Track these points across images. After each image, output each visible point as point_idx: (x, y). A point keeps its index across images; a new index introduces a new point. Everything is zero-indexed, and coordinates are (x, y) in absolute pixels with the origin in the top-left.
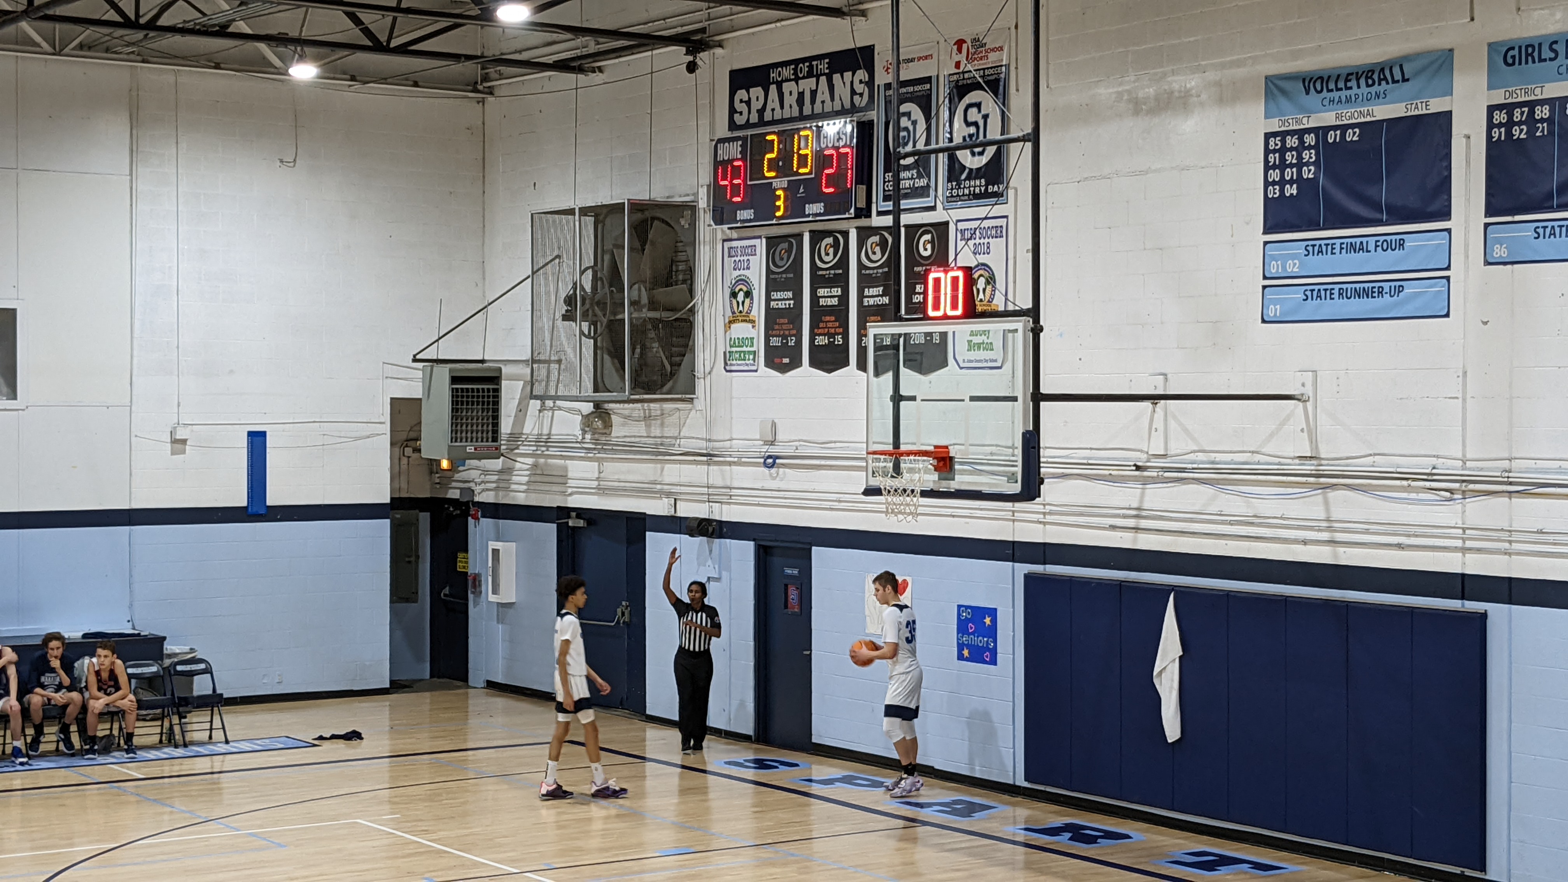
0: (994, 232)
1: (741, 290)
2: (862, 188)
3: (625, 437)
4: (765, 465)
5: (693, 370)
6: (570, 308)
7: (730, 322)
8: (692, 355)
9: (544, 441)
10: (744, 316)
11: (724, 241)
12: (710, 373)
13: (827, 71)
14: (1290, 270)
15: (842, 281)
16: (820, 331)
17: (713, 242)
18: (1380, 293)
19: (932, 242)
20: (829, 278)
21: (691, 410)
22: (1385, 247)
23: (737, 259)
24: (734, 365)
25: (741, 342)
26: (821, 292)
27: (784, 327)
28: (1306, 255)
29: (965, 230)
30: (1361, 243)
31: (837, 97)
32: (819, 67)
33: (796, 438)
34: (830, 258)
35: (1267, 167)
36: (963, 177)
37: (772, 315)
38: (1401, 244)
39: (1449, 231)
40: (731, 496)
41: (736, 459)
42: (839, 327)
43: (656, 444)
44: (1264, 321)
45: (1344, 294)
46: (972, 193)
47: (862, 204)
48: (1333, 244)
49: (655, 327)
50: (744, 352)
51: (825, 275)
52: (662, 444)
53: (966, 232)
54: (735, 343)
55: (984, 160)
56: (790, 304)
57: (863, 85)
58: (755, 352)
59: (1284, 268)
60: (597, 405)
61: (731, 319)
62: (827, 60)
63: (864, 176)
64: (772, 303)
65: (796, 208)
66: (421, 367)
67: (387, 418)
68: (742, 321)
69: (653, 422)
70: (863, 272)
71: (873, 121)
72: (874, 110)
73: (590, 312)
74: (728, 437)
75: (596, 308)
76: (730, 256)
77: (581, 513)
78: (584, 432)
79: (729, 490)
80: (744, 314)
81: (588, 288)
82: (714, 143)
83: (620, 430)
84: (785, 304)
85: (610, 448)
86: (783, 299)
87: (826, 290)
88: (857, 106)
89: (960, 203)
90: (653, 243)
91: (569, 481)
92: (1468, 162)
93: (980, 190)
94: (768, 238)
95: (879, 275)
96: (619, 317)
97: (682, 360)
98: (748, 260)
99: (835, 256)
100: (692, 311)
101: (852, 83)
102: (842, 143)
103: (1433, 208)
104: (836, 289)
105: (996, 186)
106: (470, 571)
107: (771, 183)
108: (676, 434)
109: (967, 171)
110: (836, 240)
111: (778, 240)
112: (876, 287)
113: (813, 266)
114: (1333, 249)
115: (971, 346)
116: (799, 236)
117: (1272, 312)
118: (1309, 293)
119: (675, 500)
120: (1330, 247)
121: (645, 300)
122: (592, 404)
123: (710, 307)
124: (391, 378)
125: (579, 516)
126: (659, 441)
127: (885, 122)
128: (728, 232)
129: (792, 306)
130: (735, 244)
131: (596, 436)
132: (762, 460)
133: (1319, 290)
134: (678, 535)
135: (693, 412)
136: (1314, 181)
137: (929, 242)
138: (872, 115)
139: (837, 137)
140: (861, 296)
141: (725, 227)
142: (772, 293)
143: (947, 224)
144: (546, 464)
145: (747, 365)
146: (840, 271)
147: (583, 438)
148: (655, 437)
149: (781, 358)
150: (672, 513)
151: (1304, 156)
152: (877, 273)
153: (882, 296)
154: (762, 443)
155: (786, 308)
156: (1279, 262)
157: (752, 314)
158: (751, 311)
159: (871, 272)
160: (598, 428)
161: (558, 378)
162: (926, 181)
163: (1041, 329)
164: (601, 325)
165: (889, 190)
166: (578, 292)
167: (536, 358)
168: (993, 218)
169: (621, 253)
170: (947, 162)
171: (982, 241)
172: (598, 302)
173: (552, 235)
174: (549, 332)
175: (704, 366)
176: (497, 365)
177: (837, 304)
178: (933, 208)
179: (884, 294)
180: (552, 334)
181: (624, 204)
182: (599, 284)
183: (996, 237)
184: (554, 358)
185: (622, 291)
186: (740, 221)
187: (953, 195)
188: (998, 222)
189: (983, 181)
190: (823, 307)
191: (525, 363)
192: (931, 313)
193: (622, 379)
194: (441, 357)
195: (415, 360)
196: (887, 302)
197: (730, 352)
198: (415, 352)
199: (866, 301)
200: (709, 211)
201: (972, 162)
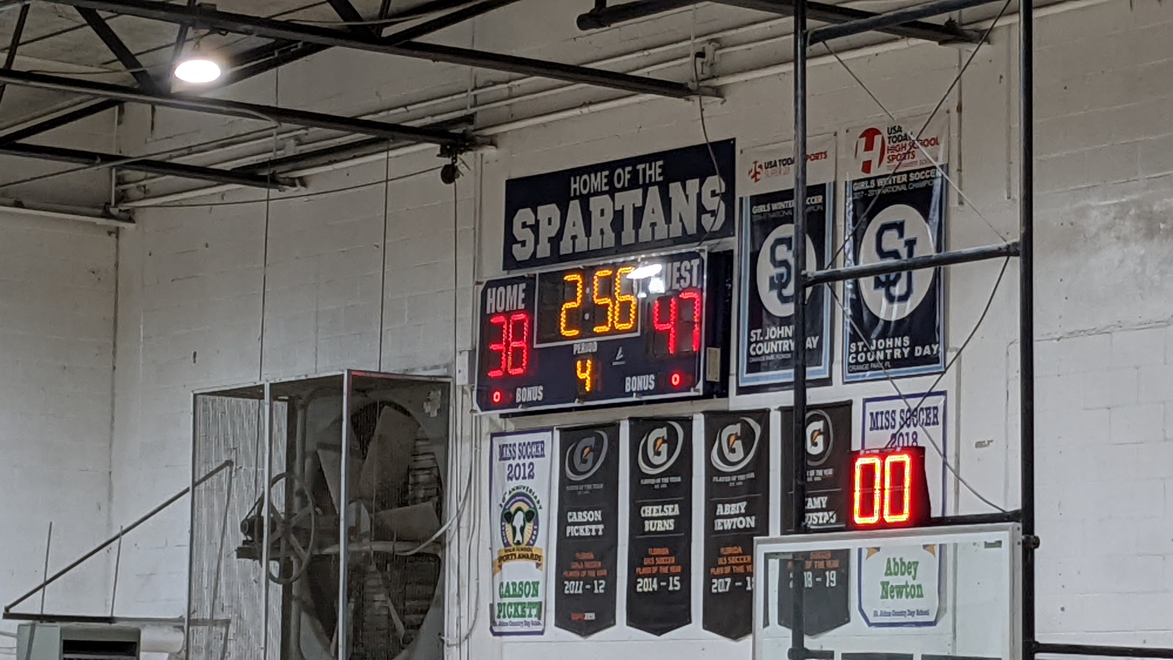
0: (923, 416)
1: (519, 509)
2: (716, 352)
5: (441, 633)
6: (250, 538)
7: (501, 559)
8: (441, 610)
10: (522, 549)
11: (494, 434)
12: (467, 638)
13: (660, 179)
15: (680, 493)
16: (644, 570)
17: (476, 436)
19: (825, 433)
20: (660, 489)
23: (513, 463)
24: (506, 624)
25: (519, 589)
26: (648, 511)
27: (587, 565)
29: (877, 413)
31: (675, 217)
32: (648, 173)
34: (662, 459)
36: (873, 334)
37: (568, 547)
42: (675, 565)
46: (889, 357)
47: (714, 376)
49: (381, 568)
50: (523, 604)
51: (653, 485)
53: (879, 416)
54: (508, 591)
55: (909, 307)
56: (597, 531)
57: (717, 198)
58: (540, 604)
61: (504, 554)
62: (660, 163)
63: (718, 333)
64: (569, 529)
65: (610, 381)
66: (15, 631)
68: (520, 557)
70: (715, 479)
71: (732, 251)
72: (734, 235)
73: (283, 542)
75: (293, 538)
76: (502, 458)
80: (523, 546)
81: (281, 507)
82: (481, 287)
84: (591, 530)
86: (586, 523)
87: (655, 508)
88: (707, 229)
89: (868, 373)
93: (902, 353)
94: (564, 430)
95: (740, 483)
96: (328, 551)
97: (423, 620)
98: (532, 465)
99: (670, 454)
100: (441, 543)
101: (699, 195)
102: (684, 284)
104: (671, 507)
105: (927, 348)
107: (572, 346)
109: (881, 324)
111: (581, 432)
112: (736, 501)
113: (636, 473)
115: (888, 591)
116: (613, 427)
121: (367, 525)
123: (469, 537)
127: (751, 254)
128: (500, 422)
129: (600, 533)
130: (510, 440)
137: (820, 433)
138: (731, 243)
139: (676, 275)
140: (711, 517)
141: (496, 413)
142: (570, 514)
143: (848, 405)
145: (527, 624)
146: (679, 479)
149: (582, 612)
152: (737, 480)
153: (744, 515)
155: (591, 536)
157: (536, 545)
158: (534, 541)
159: (727, 479)
161: (225, 646)
162: (815, 340)
163: (1037, 544)
164: (300, 564)
165: (757, 356)
166: (265, 513)
167: (194, 617)
168: (924, 395)
169: (331, 455)
170: (849, 312)
171: (905, 430)
172: (296, 530)
173: (225, 429)
174: (214, 577)
175: (459, 625)
176: (134, 625)
177: (672, 528)
178: (827, 382)
179: (748, 513)
180: (217, 579)
181: (343, 375)
182: (297, 501)
183: (928, 424)
184: (221, 616)
185: (331, 510)
186: (521, 402)
187: (857, 363)
188: (929, 402)
189: (906, 339)
190: (650, 532)
191: (177, 624)
192: (858, 520)
193: (327, 649)
194: (47, 612)
195: (8, 616)
196: (753, 525)
197: (499, 604)
198: (8, 604)
199: (719, 524)
200: (472, 391)
201: (889, 311)
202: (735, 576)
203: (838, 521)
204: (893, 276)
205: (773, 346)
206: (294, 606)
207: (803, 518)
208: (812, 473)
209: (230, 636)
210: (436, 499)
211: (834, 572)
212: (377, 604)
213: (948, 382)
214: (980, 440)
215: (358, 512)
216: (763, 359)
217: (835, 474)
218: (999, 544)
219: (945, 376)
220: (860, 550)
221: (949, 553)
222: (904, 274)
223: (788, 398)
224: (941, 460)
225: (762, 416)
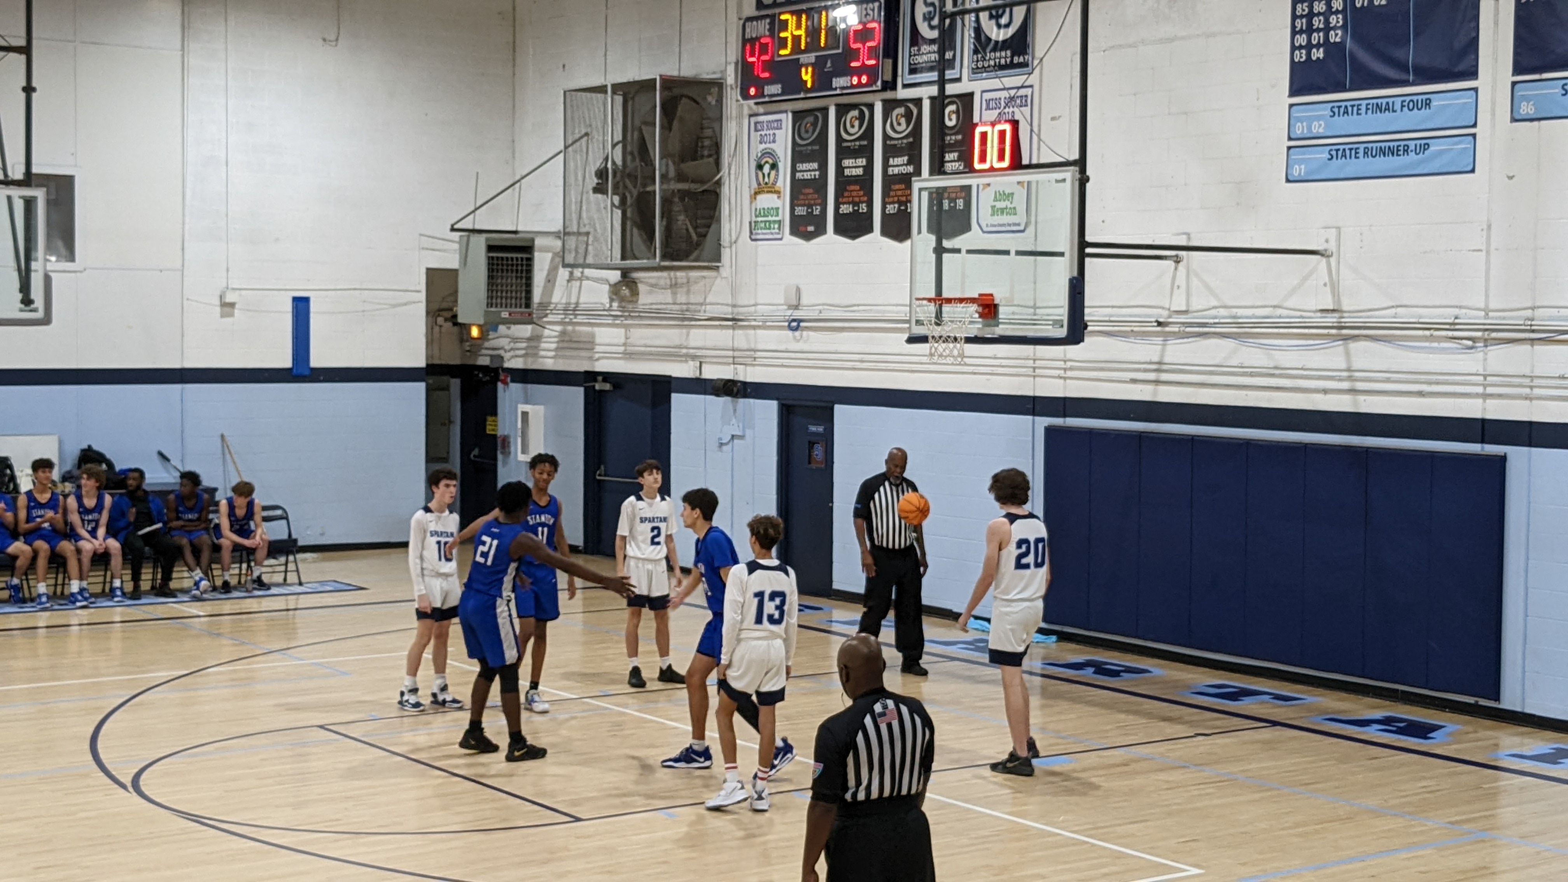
0: (1018, 101)
1: (767, 162)
3: (652, 304)
4: (790, 328)
5: (719, 240)
6: (600, 181)
7: (756, 193)
8: (719, 225)
9: (571, 310)
10: (769, 187)
11: (751, 116)
12: (735, 242)
14: (1315, 131)
15: (867, 151)
16: (845, 200)
17: (740, 116)
18: (1406, 150)
19: (957, 113)
20: (854, 149)
21: (716, 278)
22: (1411, 106)
23: (763, 133)
24: (758, 234)
25: (767, 212)
26: (846, 163)
27: (810, 197)
28: (1331, 116)
29: (990, 99)
30: (1388, 103)
33: (820, 302)
34: (855, 130)
35: (1294, 32)
36: (988, 50)
37: (797, 186)
38: (1428, 103)
39: (1476, 90)
40: (755, 358)
41: (760, 323)
42: (863, 196)
43: (682, 311)
44: (1288, 181)
45: (1369, 153)
46: (997, 64)
47: (888, 77)
48: (1359, 105)
49: (682, 199)
50: (770, 222)
51: (850, 146)
52: (687, 310)
53: (992, 101)
54: (760, 213)
55: (1011, 31)
56: (815, 175)
58: (780, 221)
59: (1309, 128)
60: (626, 273)
61: (757, 190)
63: (890, 49)
64: (798, 174)
65: (823, 81)
66: (457, 239)
67: (423, 287)
68: (768, 192)
69: (679, 290)
70: (888, 142)
73: (621, 184)
74: (753, 302)
75: (627, 181)
76: (756, 130)
77: (607, 377)
78: (612, 300)
79: (752, 353)
80: (769, 185)
81: (619, 162)
82: (742, 22)
83: (646, 298)
84: (811, 175)
85: (637, 314)
86: (809, 170)
87: (851, 161)
89: (984, 74)
90: (681, 119)
91: (597, 347)
92: (1496, 23)
94: (795, 113)
95: (904, 144)
96: (649, 189)
97: (709, 230)
98: (774, 134)
99: (860, 127)
100: (719, 183)
102: (869, 18)
103: (1461, 67)
104: (860, 160)
105: (1021, 58)
106: (500, 433)
107: (798, 59)
108: (701, 301)
109: (993, 43)
110: (862, 113)
111: (805, 114)
112: (901, 156)
113: (839, 139)
114: (1358, 109)
115: (995, 211)
116: (825, 110)
117: (1295, 172)
118: (1334, 153)
119: (701, 363)
120: (1355, 109)
121: (672, 173)
122: (619, 273)
123: (736, 179)
124: (427, 249)
125: (605, 380)
126: (685, 307)
128: (755, 107)
129: (817, 176)
130: (761, 118)
131: (623, 304)
132: (786, 324)
133: (1344, 150)
134: (702, 397)
135: (719, 280)
136: (1341, 46)
137: (954, 113)
139: (864, 13)
140: (886, 165)
141: (751, 102)
142: (798, 165)
143: (971, 95)
144: (574, 331)
145: (772, 234)
146: (865, 143)
147: (611, 306)
148: (681, 304)
149: (806, 226)
150: (697, 375)
151: (1331, 20)
152: (902, 143)
153: (906, 165)
154: (786, 307)
155: (811, 179)
156: (1305, 124)
157: (778, 184)
158: (776, 182)
159: (896, 142)
160: (625, 296)
161: (586, 249)
162: (951, 53)
163: (1088, 179)
164: (632, 196)
165: (915, 64)
166: (609, 165)
167: (567, 230)
168: (1018, 88)
169: (650, 129)
170: (973, 35)
171: (1007, 110)
172: (629, 175)
173: (583, 113)
174: (579, 205)
175: (730, 235)
176: (530, 236)
177: (861, 173)
178: (958, 80)
179: (909, 163)
180: (581, 207)
181: (655, 79)
182: (629, 158)
183: (1021, 106)
184: (583, 230)
185: (651, 164)
186: (768, 95)
187: (978, 68)
188: (1022, 92)
189: (1009, 53)
190: (848, 176)
191: (557, 235)
192: (977, 166)
193: (649, 249)
194: (477, 227)
195: (453, 229)
196: (912, 171)
197: (755, 222)
198: (453, 222)
199: (890, 171)
200: (737, 87)
201: (998, 34)
202: (900, 203)
203: (965, 167)
204: (1000, 12)
205: (925, 58)
206: (629, 223)
207: (943, 166)
208: (948, 138)
209: (590, 242)
210: (715, 157)
211: (962, 200)
212: (680, 223)
213: (1033, 79)
214: (1053, 115)
215: (667, 165)
216: (918, 66)
217: (963, 138)
218: (1064, 180)
219: (1032, 76)
220: (978, 186)
221: (1034, 186)
222: (1008, 10)
223: (934, 90)
224: (1029, 128)
225: (918, 102)
